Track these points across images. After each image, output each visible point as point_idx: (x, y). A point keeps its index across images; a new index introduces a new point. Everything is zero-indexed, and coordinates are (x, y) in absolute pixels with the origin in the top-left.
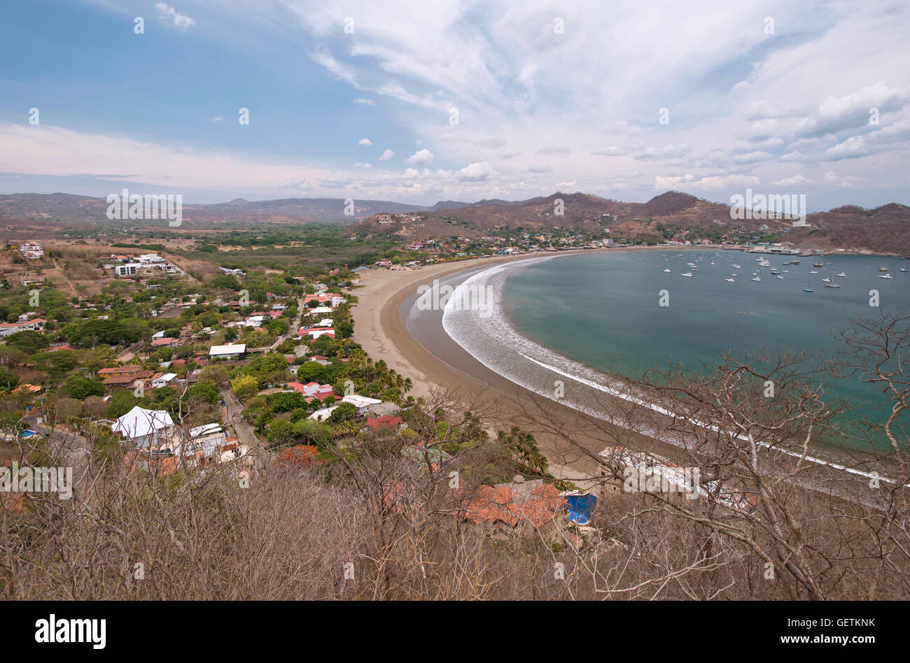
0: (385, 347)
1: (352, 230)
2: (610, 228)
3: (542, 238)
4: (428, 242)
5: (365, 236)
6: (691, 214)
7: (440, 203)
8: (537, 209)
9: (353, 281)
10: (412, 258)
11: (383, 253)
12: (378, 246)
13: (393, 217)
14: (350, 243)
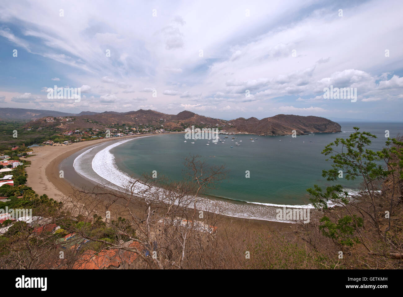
0: (47, 187)
1: (28, 125)
2: (163, 125)
3: (134, 129)
4: (76, 131)
5: (37, 128)
6: (193, 119)
7: (83, 112)
8: (132, 116)
9: (28, 153)
10: (66, 139)
11: (48, 137)
12: (45, 133)
13: (55, 119)
14: (27, 132)
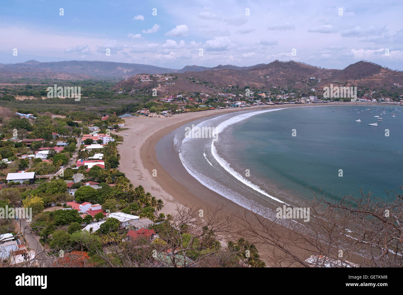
0: (143, 176)
1: (119, 86)
2: (316, 88)
3: (264, 95)
4: (178, 96)
5: (130, 91)
6: (377, 78)
7: (187, 67)
8: (260, 73)
9: (119, 125)
10: (165, 108)
11: (142, 104)
12: (139, 98)
13: (151, 77)
14: (118, 95)
